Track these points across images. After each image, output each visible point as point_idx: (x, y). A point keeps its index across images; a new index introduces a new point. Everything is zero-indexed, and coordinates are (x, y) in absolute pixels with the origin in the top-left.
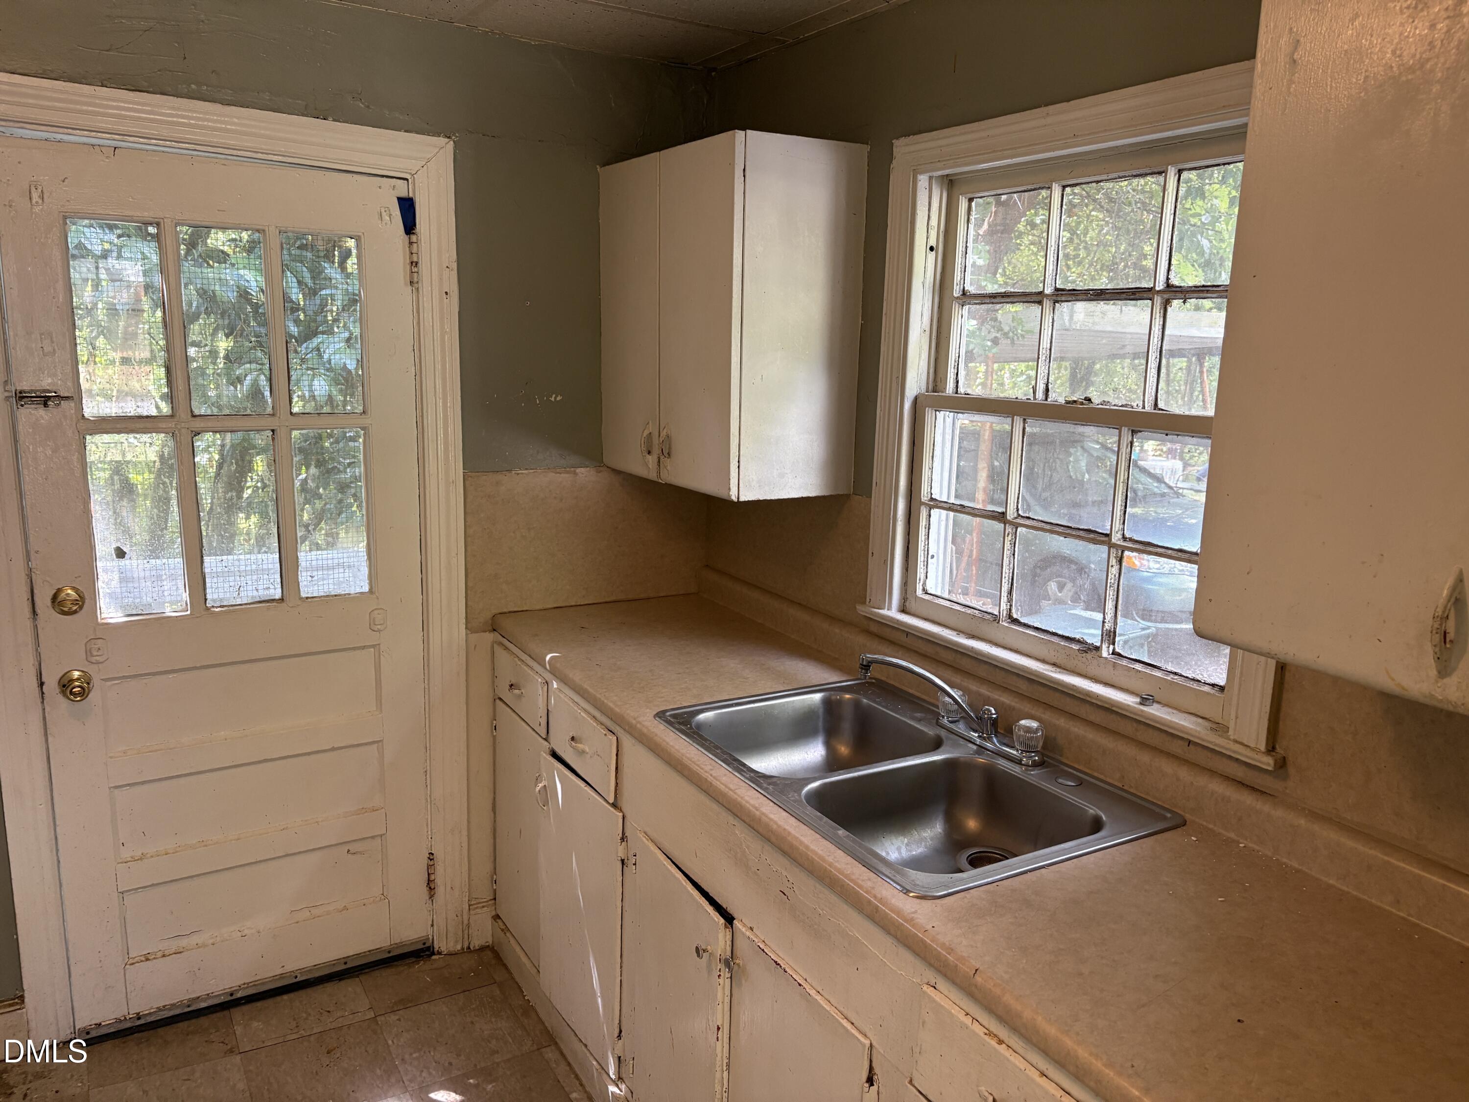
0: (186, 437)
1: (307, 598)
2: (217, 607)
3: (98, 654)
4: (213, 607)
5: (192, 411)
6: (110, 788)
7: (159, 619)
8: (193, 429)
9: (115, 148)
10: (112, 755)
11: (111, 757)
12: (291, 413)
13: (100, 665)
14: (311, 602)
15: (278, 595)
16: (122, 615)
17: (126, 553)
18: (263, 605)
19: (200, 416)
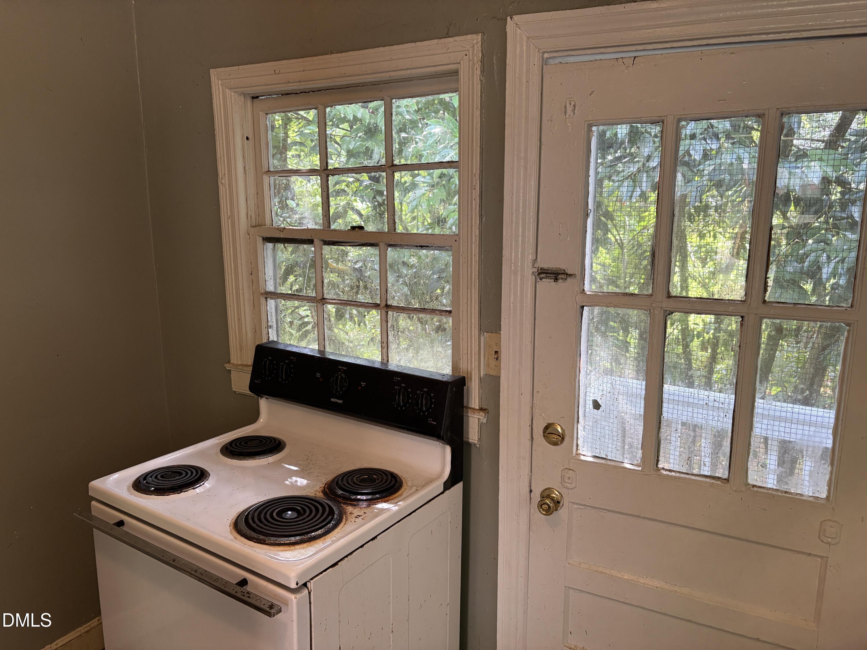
0: (659, 315)
1: (754, 486)
2: (666, 470)
3: (569, 481)
4: (663, 469)
5: (669, 292)
6: (566, 587)
7: (615, 467)
8: (666, 309)
9: (635, 57)
10: (571, 562)
11: (569, 564)
12: (764, 301)
13: (570, 490)
14: (757, 492)
15: (726, 476)
16: (590, 455)
17: (601, 406)
18: (708, 480)
19: (675, 297)
